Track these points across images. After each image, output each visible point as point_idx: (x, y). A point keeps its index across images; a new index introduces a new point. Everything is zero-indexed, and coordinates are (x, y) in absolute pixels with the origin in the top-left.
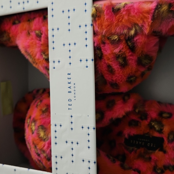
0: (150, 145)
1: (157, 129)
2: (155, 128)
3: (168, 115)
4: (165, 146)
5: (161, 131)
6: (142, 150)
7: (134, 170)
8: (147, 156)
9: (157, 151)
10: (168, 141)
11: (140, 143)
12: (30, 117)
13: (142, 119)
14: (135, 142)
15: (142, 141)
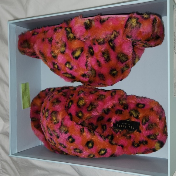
0: (131, 127)
1: (135, 116)
2: (133, 115)
3: (142, 106)
4: (140, 128)
5: (137, 117)
6: (125, 131)
7: (119, 146)
8: (128, 135)
9: (135, 131)
10: (142, 124)
11: (124, 126)
12: (44, 108)
13: (125, 109)
14: (121, 126)
15: (125, 125)
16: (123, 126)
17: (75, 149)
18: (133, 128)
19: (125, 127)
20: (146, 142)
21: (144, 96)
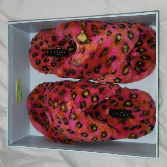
0: (125, 115)
14: (116, 114)
15: (120, 113)
16: (118, 114)
17: (82, 134)
18: (127, 115)
19: (120, 115)
20: (140, 126)
21: (135, 88)
